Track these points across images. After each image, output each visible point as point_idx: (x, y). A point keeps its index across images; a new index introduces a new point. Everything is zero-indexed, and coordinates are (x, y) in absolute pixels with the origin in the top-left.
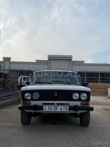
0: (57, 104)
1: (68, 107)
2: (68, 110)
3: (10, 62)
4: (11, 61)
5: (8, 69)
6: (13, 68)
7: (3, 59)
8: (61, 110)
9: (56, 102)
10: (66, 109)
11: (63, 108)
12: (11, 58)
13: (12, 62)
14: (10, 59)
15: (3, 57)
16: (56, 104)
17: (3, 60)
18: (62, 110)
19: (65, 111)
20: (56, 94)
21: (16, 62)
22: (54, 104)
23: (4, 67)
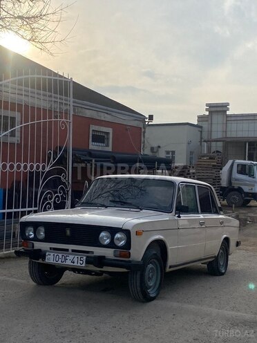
0: (73, 251)
1: (85, 258)
2: (84, 265)
3: (228, 116)
4: (228, 113)
5: (219, 136)
6: (234, 135)
7: (207, 110)
8: (72, 264)
9: (71, 247)
10: (81, 262)
11: (76, 260)
12: (228, 104)
13: (231, 116)
14: (224, 109)
15: (207, 105)
16: (70, 251)
17: (207, 113)
18: (74, 263)
19: (79, 265)
20: (68, 232)
21: (242, 116)
22: (67, 250)
23: (210, 132)
